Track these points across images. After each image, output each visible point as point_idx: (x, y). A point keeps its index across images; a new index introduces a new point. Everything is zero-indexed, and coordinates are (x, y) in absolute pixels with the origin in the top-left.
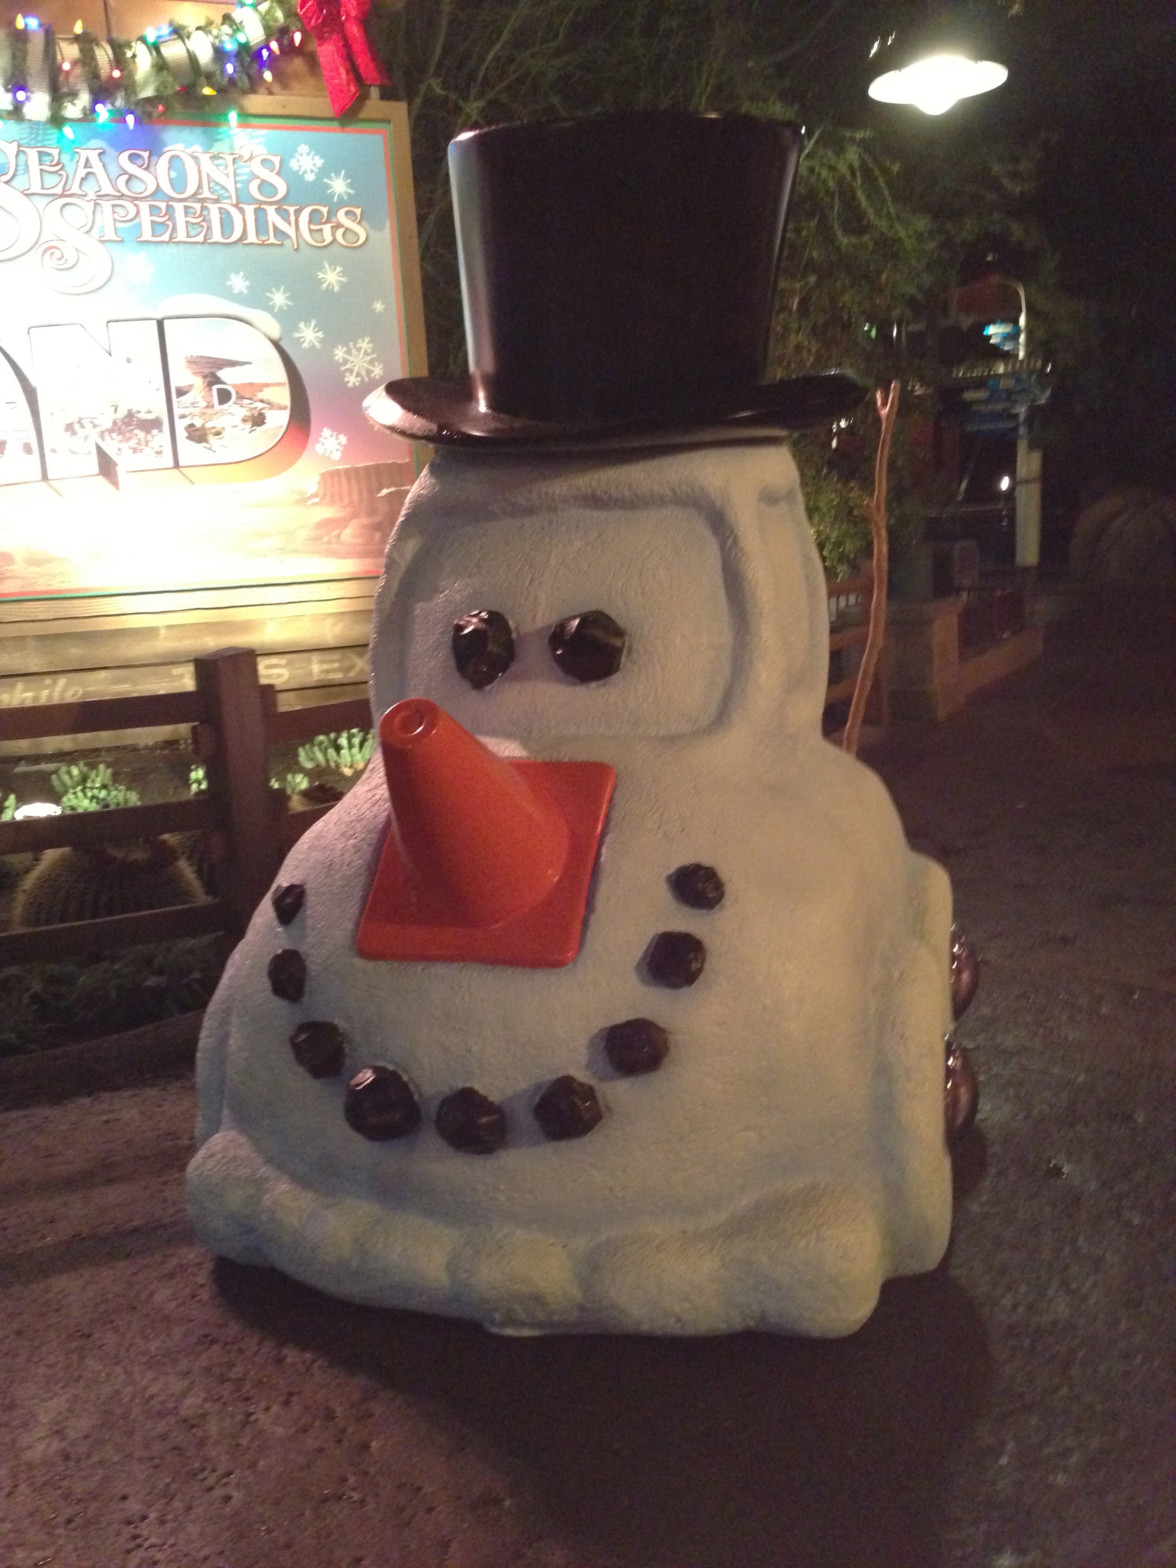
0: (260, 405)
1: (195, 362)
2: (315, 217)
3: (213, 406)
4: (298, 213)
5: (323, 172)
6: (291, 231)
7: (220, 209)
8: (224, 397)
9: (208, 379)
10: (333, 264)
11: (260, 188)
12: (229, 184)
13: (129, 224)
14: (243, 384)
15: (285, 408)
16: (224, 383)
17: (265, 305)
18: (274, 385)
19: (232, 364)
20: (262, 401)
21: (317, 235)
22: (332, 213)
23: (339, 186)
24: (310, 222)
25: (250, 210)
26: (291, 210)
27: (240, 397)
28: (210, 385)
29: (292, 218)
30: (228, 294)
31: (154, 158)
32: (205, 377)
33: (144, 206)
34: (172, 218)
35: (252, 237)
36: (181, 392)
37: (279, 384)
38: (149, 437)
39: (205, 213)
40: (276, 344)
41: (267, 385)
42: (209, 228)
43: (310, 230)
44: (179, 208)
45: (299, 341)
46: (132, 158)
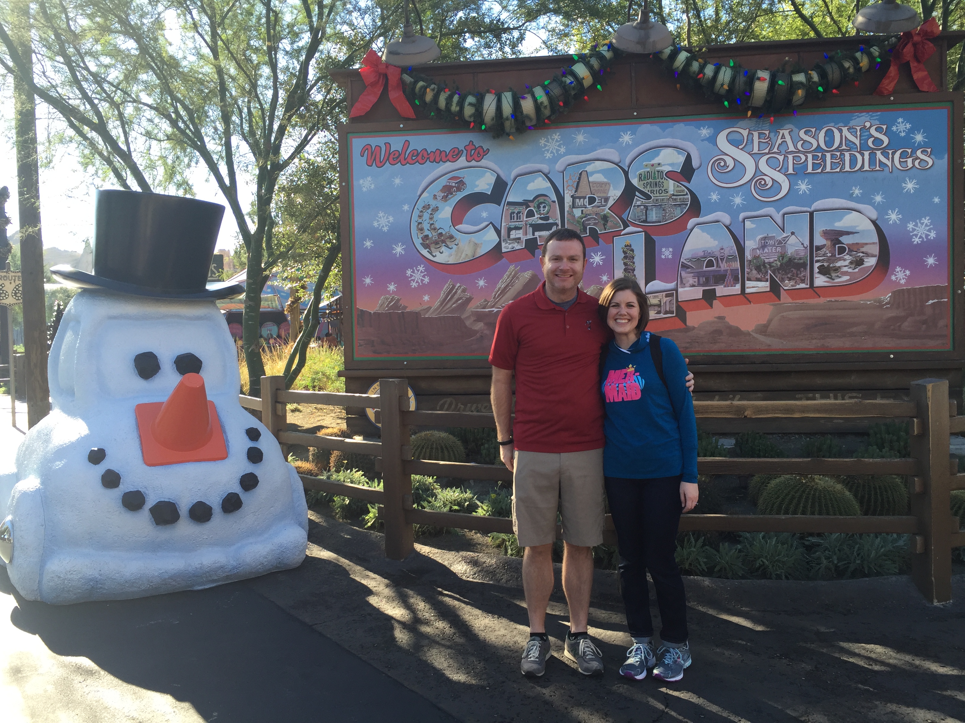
0: (861, 255)
1: (826, 234)
2: (903, 155)
3: (835, 256)
4: (893, 154)
5: (911, 131)
6: (889, 163)
7: (850, 154)
8: (842, 250)
9: (833, 242)
10: (911, 179)
11: (873, 142)
12: (857, 142)
13: (800, 166)
14: (853, 244)
15: (875, 256)
16: (843, 244)
17: (870, 202)
18: (870, 244)
19: (848, 233)
20: (863, 253)
21: (904, 165)
22: (914, 152)
23: (919, 138)
24: (900, 158)
25: (867, 154)
26: (890, 152)
27: (851, 251)
28: (834, 245)
29: (890, 156)
30: (850, 197)
31: (818, 131)
32: (832, 241)
33: (810, 156)
34: (824, 161)
35: (866, 167)
36: (819, 248)
37: (874, 243)
38: (799, 272)
39: (842, 157)
40: (874, 222)
41: (866, 244)
42: (844, 164)
43: (900, 161)
44: (828, 155)
45: (888, 220)
46: (806, 133)
